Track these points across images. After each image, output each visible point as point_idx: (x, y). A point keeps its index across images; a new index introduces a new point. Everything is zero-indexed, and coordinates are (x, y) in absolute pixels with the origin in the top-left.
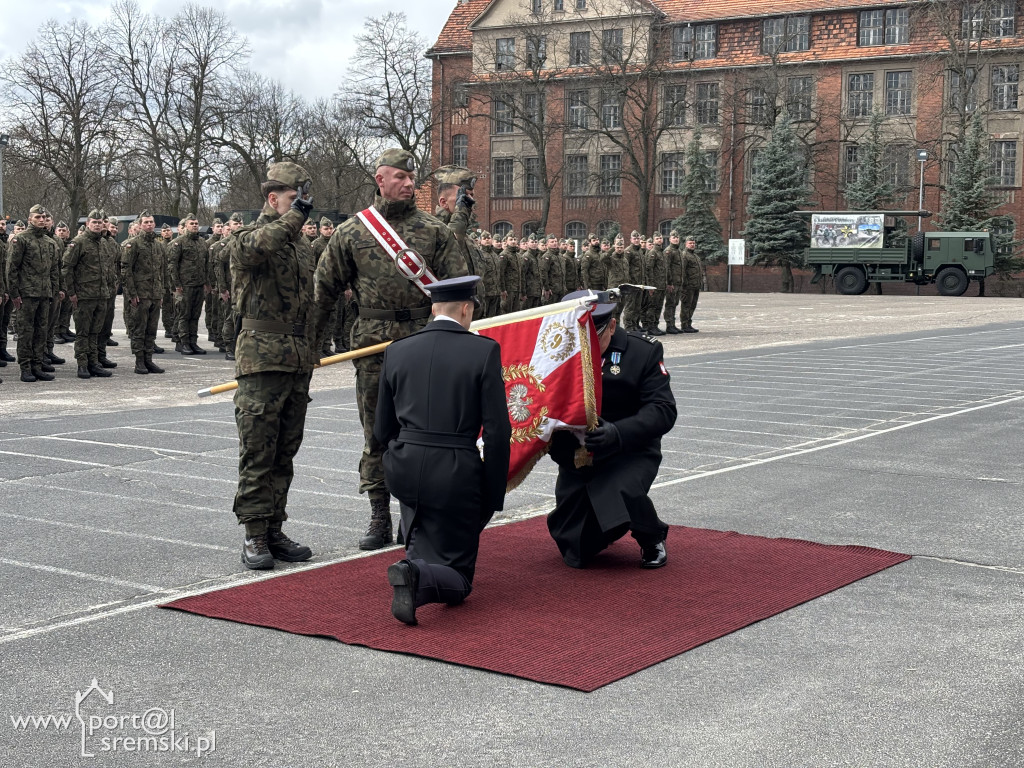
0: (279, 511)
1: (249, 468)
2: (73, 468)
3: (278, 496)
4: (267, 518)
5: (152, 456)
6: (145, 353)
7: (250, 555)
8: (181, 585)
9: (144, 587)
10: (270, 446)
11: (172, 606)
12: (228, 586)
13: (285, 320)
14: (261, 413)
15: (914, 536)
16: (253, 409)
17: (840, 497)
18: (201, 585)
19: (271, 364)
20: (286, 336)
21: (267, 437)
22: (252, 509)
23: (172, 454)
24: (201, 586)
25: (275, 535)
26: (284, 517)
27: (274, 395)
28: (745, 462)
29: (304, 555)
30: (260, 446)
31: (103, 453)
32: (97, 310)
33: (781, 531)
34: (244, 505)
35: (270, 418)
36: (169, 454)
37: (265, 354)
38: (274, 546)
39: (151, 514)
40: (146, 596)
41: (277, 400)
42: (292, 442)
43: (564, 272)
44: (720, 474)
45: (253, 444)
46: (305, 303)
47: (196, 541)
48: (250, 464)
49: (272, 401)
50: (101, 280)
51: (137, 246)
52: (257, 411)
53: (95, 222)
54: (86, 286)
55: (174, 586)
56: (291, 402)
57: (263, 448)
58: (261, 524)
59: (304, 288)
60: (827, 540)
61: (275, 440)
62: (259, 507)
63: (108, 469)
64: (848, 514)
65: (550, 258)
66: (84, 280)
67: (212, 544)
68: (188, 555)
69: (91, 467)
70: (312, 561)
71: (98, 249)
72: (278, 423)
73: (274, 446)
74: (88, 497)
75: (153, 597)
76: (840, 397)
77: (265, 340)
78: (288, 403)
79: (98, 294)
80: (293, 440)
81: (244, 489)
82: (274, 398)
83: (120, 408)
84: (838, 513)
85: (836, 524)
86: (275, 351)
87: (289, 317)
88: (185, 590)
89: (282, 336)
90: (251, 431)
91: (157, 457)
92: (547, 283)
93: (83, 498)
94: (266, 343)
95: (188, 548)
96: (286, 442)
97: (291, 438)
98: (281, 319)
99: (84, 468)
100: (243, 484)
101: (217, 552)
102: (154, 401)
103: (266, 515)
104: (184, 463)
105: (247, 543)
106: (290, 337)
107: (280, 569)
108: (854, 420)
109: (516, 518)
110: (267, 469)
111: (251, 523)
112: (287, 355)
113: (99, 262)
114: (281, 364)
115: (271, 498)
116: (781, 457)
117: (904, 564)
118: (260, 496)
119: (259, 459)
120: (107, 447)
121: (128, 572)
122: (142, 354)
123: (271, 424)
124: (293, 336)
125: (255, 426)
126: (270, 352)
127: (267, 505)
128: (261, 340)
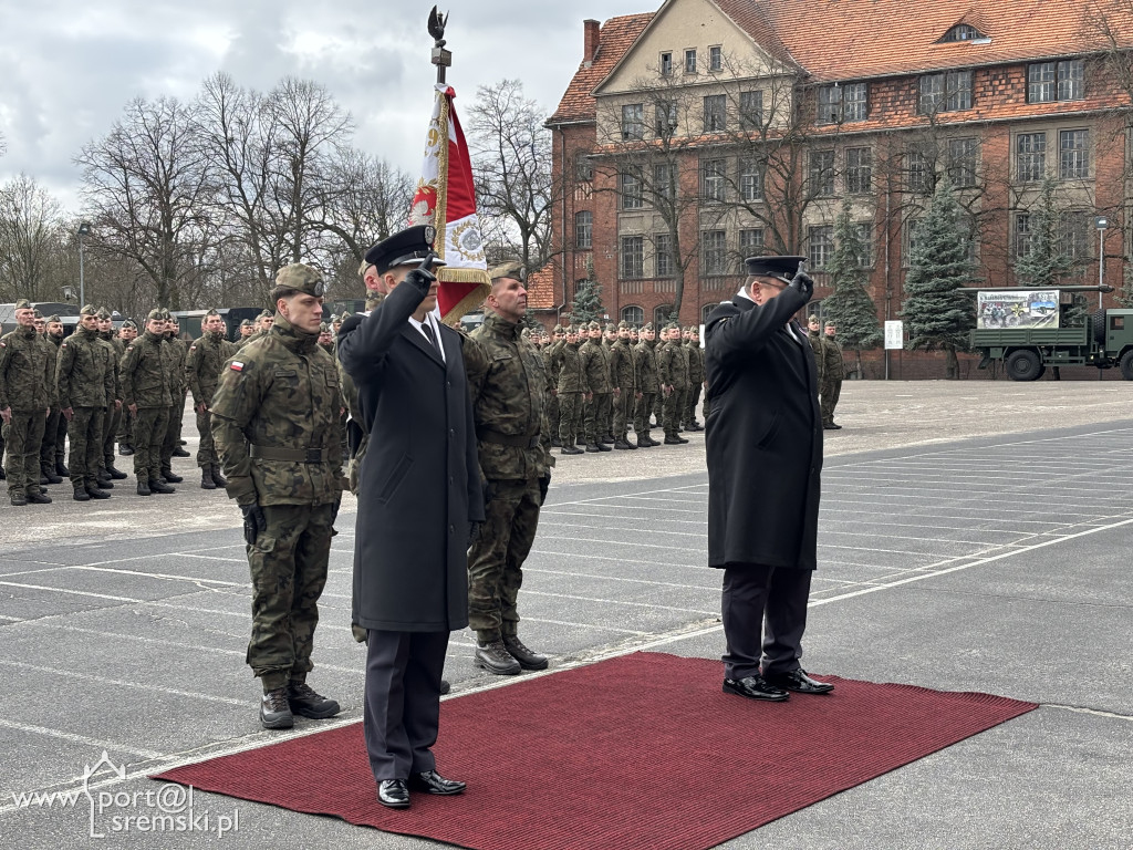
0: (302, 661)
1: (262, 614)
2: (101, 604)
3: (299, 644)
4: (285, 669)
5: (192, 588)
6: (212, 465)
7: (266, 712)
8: (182, 751)
9: (140, 753)
10: (283, 587)
11: (166, 777)
12: (235, 751)
13: (296, 444)
14: (270, 551)
15: (1047, 680)
16: (263, 546)
17: (968, 630)
18: (205, 749)
19: (280, 496)
20: (297, 464)
21: (280, 577)
22: (268, 660)
23: (217, 586)
24: (206, 751)
25: (298, 688)
26: (309, 666)
27: (286, 530)
28: (865, 588)
29: (331, 711)
30: (272, 588)
31: (136, 586)
32: (159, 419)
33: (891, 675)
34: (260, 655)
35: (281, 556)
36: (211, 586)
37: (273, 485)
38: (296, 702)
39: (173, 661)
40: (141, 763)
41: (290, 535)
42: (312, 582)
43: (687, 365)
44: (833, 603)
45: (264, 585)
46: (321, 425)
47: (215, 694)
48: (264, 608)
49: (283, 536)
50: (162, 386)
51: (202, 348)
52: (267, 548)
53: (156, 323)
54: (146, 393)
55: (176, 750)
56: (310, 537)
57: (276, 589)
58: (279, 675)
59: (319, 408)
60: (941, 686)
61: (291, 581)
62: (276, 657)
63: (140, 605)
64: (974, 651)
65: (671, 350)
66: (144, 386)
67: (231, 697)
68: (201, 711)
69: (121, 603)
70: (340, 718)
71: (159, 353)
72: (293, 560)
73: (290, 587)
74: (109, 639)
75: (146, 766)
76: (990, 505)
77: (273, 469)
78: (304, 537)
79: (160, 401)
80: (317, 579)
81: (258, 637)
82: (286, 533)
83: (174, 530)
84: (962, 651)
85: (957, 664)
86: (284, 481)
87: (301, 442)
88: (187, 756)
89: (293, 464)
90: (261, 572)
91: (199, 589)
92: (668, 377)
93: (102, 641)
94: (274, 473)
95: (205, 703)
96: (306, 582)
97: (313, 577)
98: (291, 444)
99: (113, 604)
100: (257, 631)
101: (235, 707)
102: (214, 521)
103: (284, 666)
104: (226, 597)
105: (265, 699)
106: (302, 465)
107: (301, 728)
108: (1001, 534)
109: (586, 661)
110: (283, 614)
111: (267, 675)
112: (298, 486)
113: (160, 366)
114: (290, 496)
115: (291, 646)
116: (908, 580)
117: (1029, 715)
118: (277, 644)
119: (273, 602)
120: (146, 578)
121: (128, 735)
122: (209, 467)
123: (285, 562)
124: (306, 463)
125: (265, 566)
126: (278, 482)
127: (285, 655)
128: (268, 470)
